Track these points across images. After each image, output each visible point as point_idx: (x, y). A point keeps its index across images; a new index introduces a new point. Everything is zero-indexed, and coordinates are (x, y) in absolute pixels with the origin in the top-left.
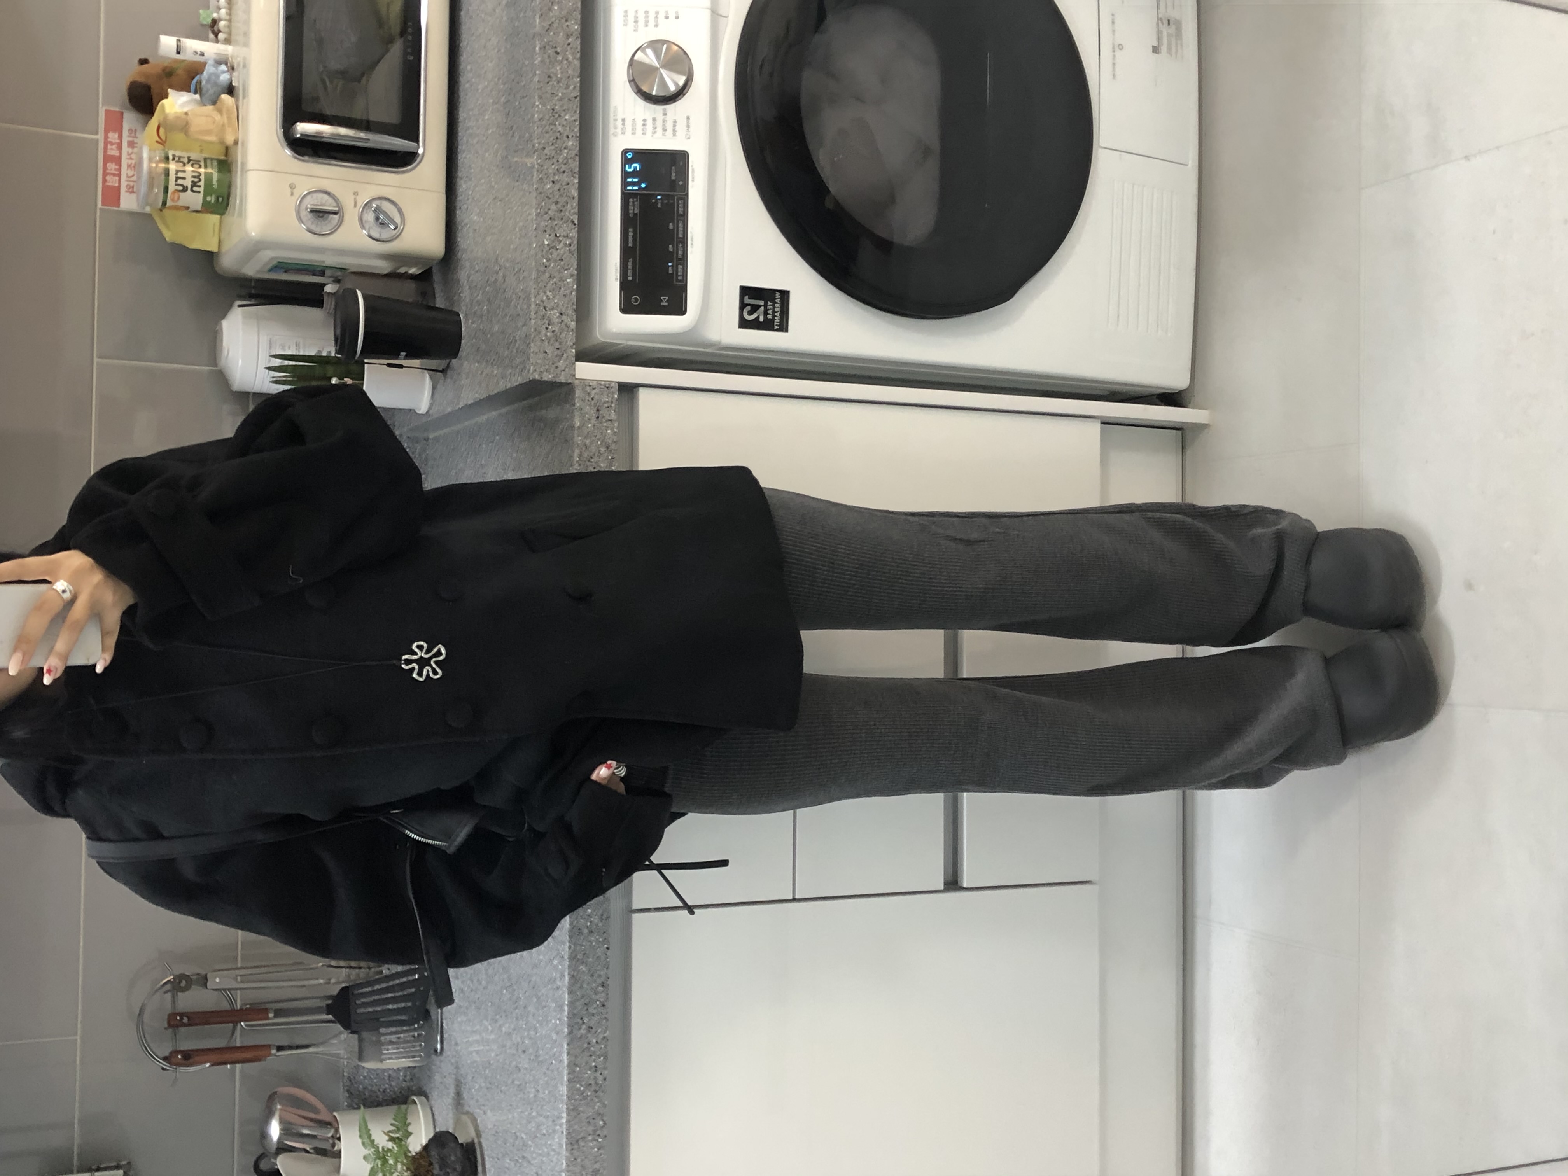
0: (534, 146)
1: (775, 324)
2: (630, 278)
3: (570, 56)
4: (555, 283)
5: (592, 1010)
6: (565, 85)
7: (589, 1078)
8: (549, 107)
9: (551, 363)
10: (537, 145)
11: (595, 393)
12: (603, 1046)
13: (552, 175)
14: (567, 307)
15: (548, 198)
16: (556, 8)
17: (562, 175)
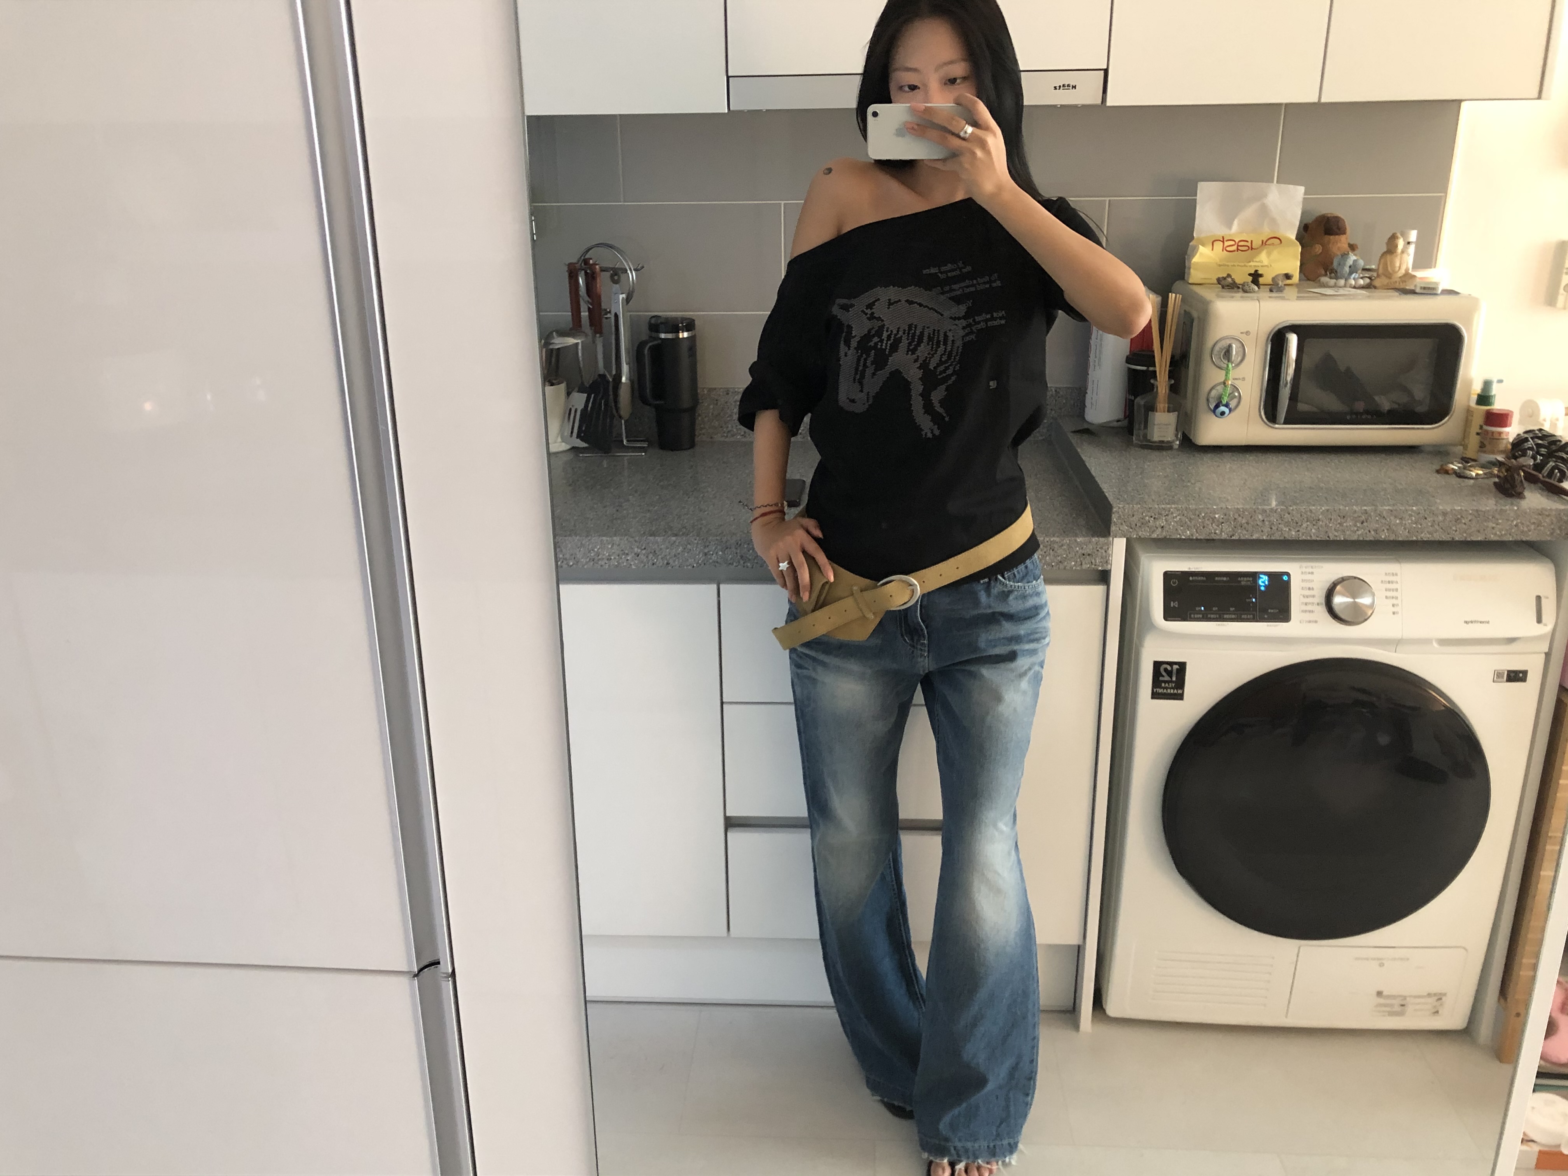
0: (1291, 506)
1: (1158, 689)
2: (1191, 578)
3: (1360, 532)
4: (1186, 523)
5: (651, 556)
6: (1337, 529)
7: (604, 555)
8: (1320, 517)
9: (1125, 519)
10: (1291, 508)
11: (1102, 553)
12: (625, 564)
13: (1269, 519)
14: (1168, 532)
15: (1251, 517)
16: (1398, 521)
17: (1269, 526)
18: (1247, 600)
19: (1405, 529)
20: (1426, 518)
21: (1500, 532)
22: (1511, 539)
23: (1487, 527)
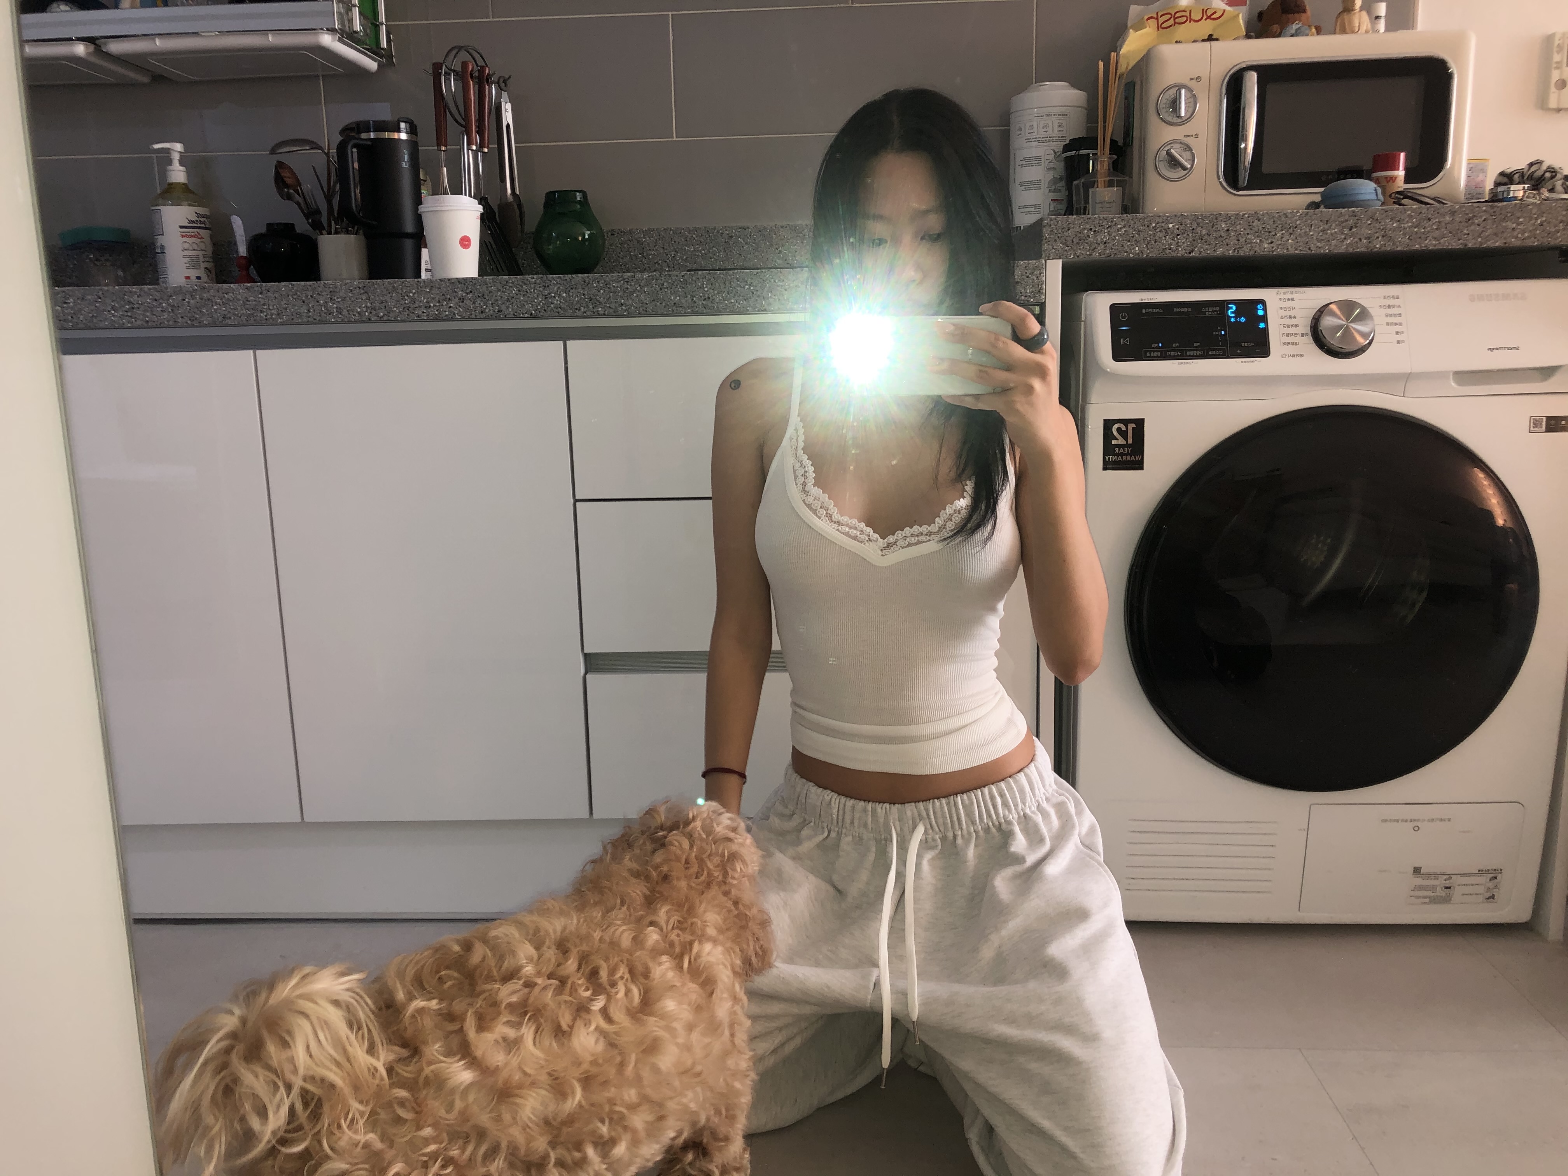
1: (1111, 457)
2: (1144, 311)
3: (1349, 241)
4: (1133, 237)
6: (1321, 238)
8: (1298, 222)
9: (1059, 235)
11: (1033, 279)
13: (1235, 229)
14: (1112, 249)
16: (1395, 225)
17: (1234, 237)
18: (1214, 333)
19: (1404, 234)
20: (1429, 219)
21: (1523, 234)
22: (1536, 243)
23: (1506, 228)
